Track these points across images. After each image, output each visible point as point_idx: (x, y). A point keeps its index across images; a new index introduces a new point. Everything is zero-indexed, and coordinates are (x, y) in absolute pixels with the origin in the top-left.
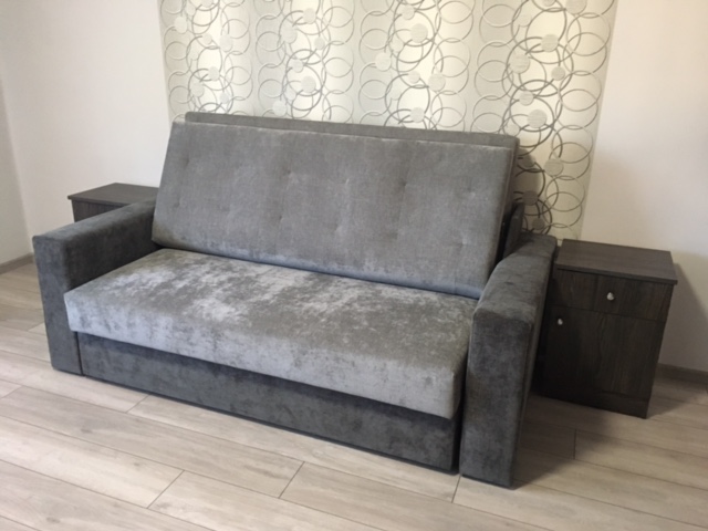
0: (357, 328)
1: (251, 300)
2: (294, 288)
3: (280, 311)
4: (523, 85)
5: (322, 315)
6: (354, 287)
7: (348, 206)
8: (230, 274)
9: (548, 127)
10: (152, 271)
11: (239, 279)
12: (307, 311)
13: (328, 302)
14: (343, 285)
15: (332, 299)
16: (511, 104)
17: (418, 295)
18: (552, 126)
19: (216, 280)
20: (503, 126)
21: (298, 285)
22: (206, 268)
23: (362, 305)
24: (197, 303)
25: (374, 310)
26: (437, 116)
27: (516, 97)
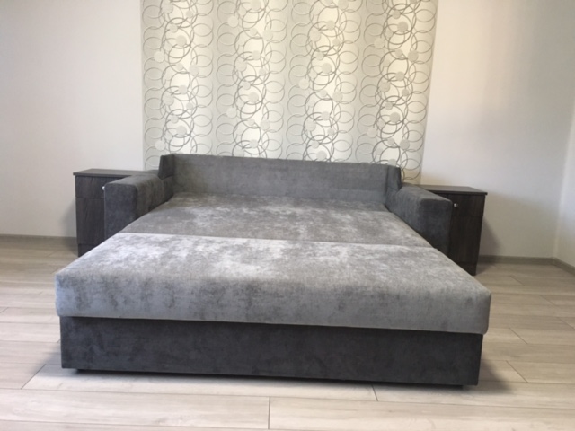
4: (387, 99)
16: (380, 109)
18: (403, 121)
27: (383, 105)
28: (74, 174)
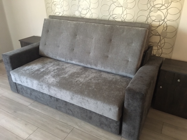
0: (90, 88)
1: (61, 77)
2: (75, 72)
3: (69, 81)
4: (154, 6)
5: (81, 83)
6: (94, 73)
7: (93, 47)
8: (58, 67)
9: (162, 20)
10: (36, 65)
11: (60, 68)
12: (77, 82)
13: (84, 78)
14: (91, 72)
15: (86, 77)
16: (150, 12)
17: (114, 77)
18: (164, 20)
19: (53, 69)
20: (147, 20)
21: (77, 72)
22: (52, 64)
23: (95, 80)
24: (45, 77)
25: (98, 82)
26: (125, 17)
27: (152, 10)
28: (19, 41)
